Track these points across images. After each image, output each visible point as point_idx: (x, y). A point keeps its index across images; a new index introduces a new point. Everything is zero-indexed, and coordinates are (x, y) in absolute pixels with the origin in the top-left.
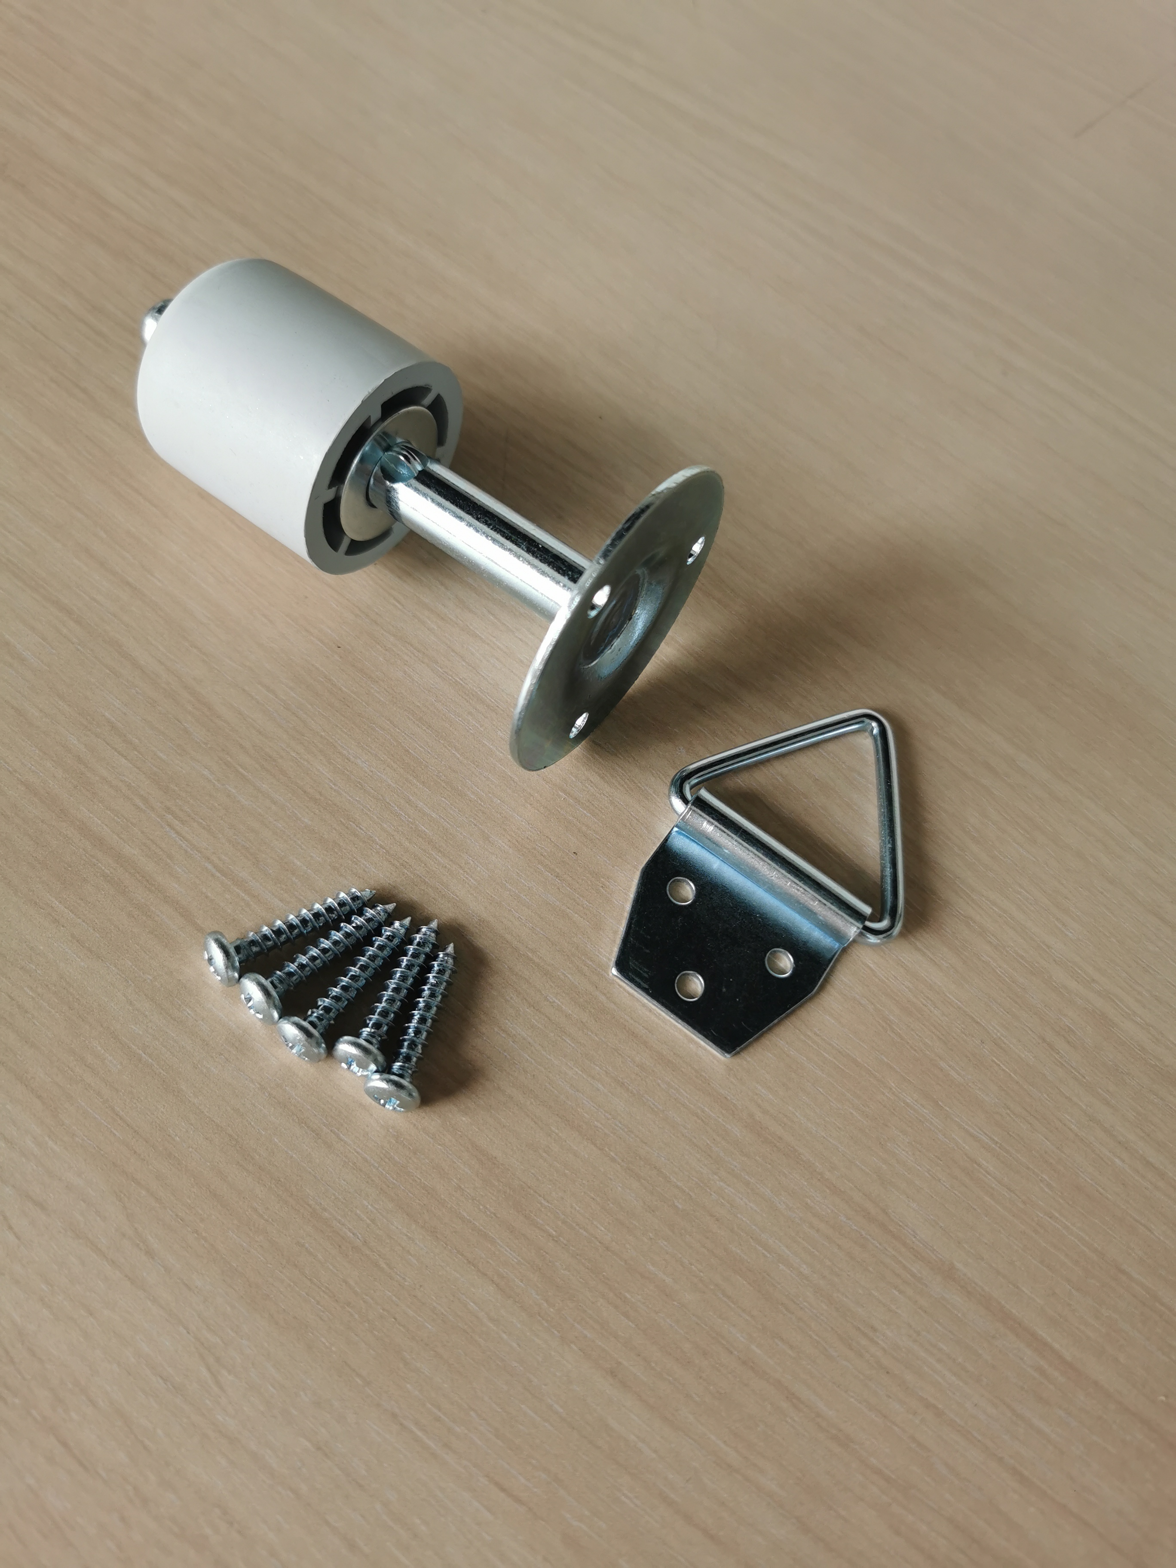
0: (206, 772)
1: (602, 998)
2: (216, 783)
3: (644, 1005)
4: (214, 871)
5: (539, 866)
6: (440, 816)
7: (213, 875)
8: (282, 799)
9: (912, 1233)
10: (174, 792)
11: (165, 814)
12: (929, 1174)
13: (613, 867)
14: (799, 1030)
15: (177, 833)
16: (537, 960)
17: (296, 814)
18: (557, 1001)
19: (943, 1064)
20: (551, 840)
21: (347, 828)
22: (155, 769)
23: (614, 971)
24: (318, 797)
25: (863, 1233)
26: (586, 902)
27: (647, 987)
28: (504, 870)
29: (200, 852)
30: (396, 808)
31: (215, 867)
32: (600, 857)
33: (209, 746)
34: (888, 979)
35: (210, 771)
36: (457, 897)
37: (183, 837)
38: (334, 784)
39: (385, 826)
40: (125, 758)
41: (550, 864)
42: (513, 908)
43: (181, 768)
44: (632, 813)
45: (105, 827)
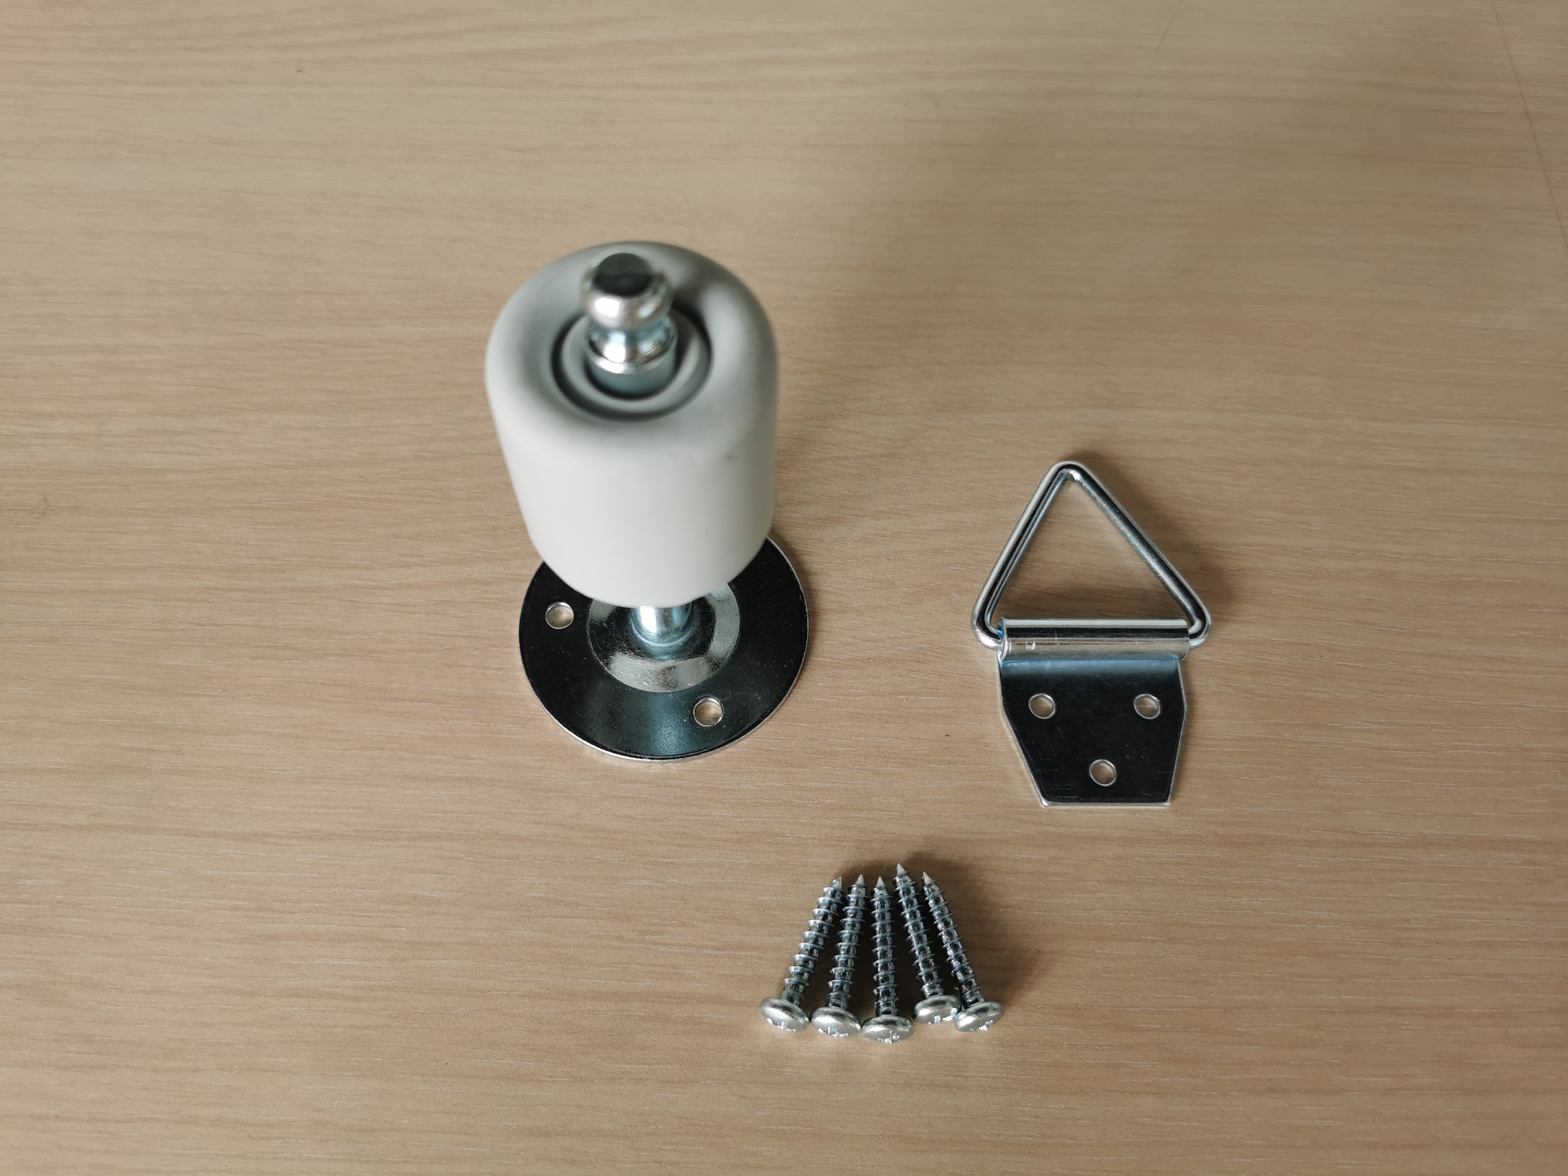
0: (644, 882)
1: (1051, 829)
2: (657, 884)
3: (1083, 811)
4: (714, 952)
5: (932, 765)
6: (833, 783)
7: (716, 956)
8: (714, 859)
9: (1380, 833)
10: (634, 915)
11: (643, 937)
12: (1360, 782)
13: (981, 725)
14: (1198, 745)
15: (664, 944)
16: (987, 837)
17: (733, 862)
18: (1024, 856)
19: (1308, 694)
20: (923, 739)
21: (777, 844)
22: (605, 909)
23: (1045, 803)
24: (737, 837)
25: (1351, 859)
26: (984, 767)
27: (1077, 797)
28: (910, 788)
29: (691, 946)
30: (798, 801)
31: (712, 948)
32: (966, 724)
33: (628, 860)
34: (1225, 660)
35: (645, 879)
36: (895, 834)
37: (670, 945)
38: (741, 818)
39: (802, 820)
40: (577, 917)
41: (936, 758)
42: (939, 812)
43: (623, 893)
44: (960, 673)
45: (610, 982)
